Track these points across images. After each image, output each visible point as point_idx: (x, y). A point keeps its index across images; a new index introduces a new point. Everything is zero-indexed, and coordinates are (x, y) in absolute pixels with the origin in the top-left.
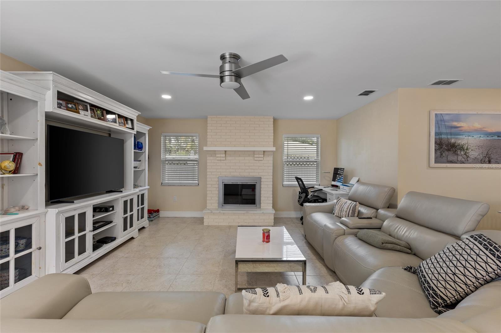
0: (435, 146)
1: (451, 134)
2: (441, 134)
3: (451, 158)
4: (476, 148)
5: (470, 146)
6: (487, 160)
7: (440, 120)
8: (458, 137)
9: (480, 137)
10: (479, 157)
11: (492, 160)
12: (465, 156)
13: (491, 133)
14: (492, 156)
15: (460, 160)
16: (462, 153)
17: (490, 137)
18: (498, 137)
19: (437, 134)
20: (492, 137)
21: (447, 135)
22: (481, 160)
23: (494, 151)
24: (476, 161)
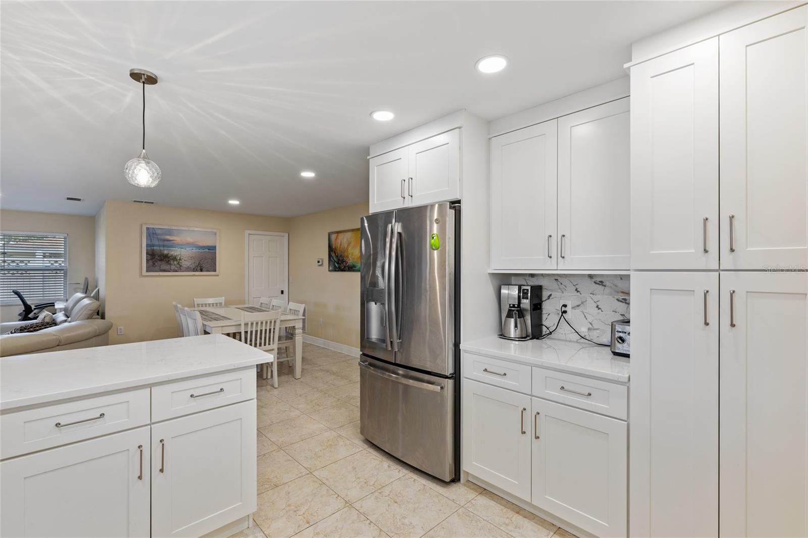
0: (147, 256)
1: (164, 246)
2: (153, 246)
3: (164, 267)
4: (189, 258)
5: (183, 257)
6: (199, 268)
7: (151, 234)
8: (171, 249)
9: (192, 249)
10: (191, 266)
11: (203, 269)
12: (178, 265)
13: (203, 246)
14: (204, 265)
15: (173, 269)
16: (175, 263)
17: (201, 249)
18: (208, 250)
19: (147, 245)
20: (203, 250)
21: (160, 247)
22: (194, 269)
23: (205, 262)
24: (188, 269)
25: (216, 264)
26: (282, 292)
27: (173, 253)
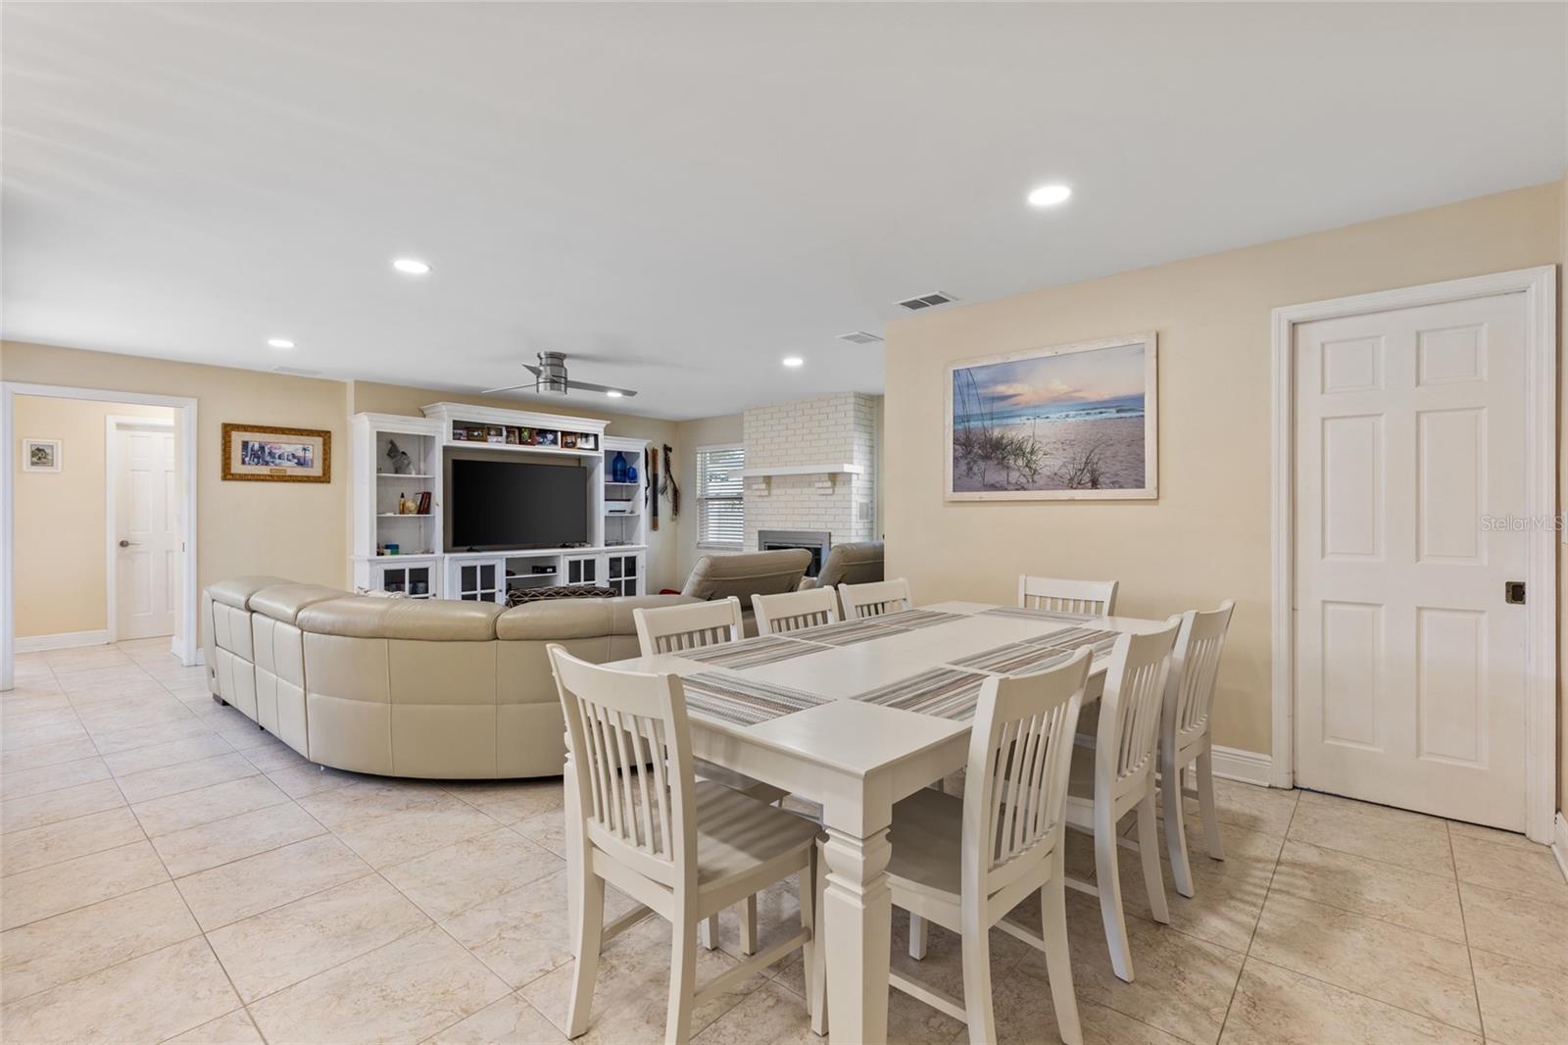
0: (954, 448)
1: (992, 416)
2: (968, 418)
3: (994, 475)
4: (1056, 446)
5: (1040, 442)
6: (1087, 477)
7: (965, 385)
8: (1010, 421)
9: (1067, 416)
10: (1064, 470)
11: (1101, 480)
12: (1027, 469)
13: (1098, 402)
14: (1102, 467)
15: (1015, 481)
16: (1020, 462)
17: (1095, 413)
18: (1118, 412)
19: (957, 419)
20: (1101, 413)
21: (983, 420)
22: (1072, 479)
23: (1108, 453)
24: (1056, 482)
25: (1143, 461)
26: (1516, 593)
27: (1014, 433)
